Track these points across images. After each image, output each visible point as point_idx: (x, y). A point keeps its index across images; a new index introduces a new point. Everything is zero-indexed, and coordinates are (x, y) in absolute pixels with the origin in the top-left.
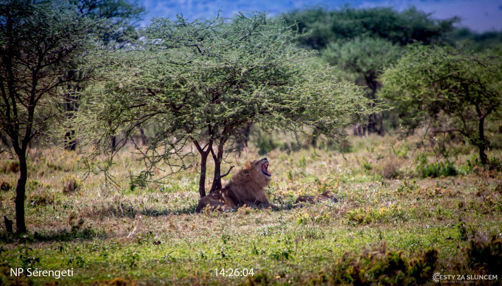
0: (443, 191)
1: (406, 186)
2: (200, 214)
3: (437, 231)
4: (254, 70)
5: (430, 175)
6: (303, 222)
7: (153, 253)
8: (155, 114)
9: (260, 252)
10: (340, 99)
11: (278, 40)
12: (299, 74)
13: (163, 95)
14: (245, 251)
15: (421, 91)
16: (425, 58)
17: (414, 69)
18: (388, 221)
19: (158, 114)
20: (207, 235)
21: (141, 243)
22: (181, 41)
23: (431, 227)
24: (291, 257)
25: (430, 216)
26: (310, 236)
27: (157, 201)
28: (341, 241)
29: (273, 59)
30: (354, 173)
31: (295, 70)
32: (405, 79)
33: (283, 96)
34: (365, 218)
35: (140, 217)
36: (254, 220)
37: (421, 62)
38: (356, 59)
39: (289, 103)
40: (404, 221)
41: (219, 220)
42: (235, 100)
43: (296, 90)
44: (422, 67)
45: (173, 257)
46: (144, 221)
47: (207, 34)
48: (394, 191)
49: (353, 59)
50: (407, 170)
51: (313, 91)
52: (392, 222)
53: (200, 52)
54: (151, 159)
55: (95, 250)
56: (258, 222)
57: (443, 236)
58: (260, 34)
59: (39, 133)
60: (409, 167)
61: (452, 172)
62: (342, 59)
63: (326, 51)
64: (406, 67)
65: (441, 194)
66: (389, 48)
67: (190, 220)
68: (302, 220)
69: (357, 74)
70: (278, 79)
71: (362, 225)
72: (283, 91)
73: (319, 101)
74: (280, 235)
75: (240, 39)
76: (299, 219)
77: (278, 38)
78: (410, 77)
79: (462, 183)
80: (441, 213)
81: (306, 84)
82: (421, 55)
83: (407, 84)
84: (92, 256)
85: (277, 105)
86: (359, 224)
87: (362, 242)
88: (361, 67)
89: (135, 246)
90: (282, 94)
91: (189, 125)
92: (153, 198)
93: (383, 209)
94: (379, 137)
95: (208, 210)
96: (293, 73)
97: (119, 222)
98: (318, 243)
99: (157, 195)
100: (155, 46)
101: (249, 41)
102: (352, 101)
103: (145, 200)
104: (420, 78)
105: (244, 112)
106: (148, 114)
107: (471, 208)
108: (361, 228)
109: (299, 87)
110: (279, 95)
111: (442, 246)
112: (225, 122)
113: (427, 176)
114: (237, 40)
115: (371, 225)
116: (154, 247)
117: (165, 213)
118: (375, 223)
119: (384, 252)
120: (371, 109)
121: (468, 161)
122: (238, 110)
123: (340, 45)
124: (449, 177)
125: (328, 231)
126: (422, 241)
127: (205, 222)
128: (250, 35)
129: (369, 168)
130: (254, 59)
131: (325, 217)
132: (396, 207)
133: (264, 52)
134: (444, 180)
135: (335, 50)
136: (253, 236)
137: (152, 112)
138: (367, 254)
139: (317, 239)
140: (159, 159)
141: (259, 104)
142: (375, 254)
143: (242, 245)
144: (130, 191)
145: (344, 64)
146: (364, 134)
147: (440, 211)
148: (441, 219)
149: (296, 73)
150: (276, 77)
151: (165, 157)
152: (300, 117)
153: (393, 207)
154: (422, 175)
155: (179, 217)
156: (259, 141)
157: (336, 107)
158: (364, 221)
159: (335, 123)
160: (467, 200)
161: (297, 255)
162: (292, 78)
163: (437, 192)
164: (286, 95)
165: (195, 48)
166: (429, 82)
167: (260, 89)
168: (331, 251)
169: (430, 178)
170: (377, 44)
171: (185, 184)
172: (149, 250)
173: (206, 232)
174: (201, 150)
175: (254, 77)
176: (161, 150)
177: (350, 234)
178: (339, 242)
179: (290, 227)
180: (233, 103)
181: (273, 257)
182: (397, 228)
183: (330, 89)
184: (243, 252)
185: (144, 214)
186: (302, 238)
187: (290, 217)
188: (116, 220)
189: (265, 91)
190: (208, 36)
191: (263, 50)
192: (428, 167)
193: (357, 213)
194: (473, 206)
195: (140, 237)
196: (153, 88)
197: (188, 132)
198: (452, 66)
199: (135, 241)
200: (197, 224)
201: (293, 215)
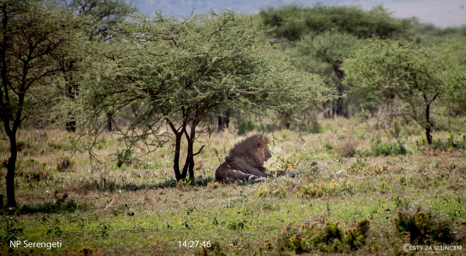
0: (390, 168)
1: (358, 163)
2: (174, 188)
3: (378, 204)
4: (224, 61)
5: (382, 153)
6: (263, 195)
7: (126, 223)
8: (135, 99)
9: (219, 222)
10: (298, 87)
11: (245, 35)
12: (263, 65)
13: (141, 81)
14: (207, 221)
15: (375, 79)
16: (379, 50)
17: (370, 59)
18: (337, 195)
19: (137, 99)
20: (176, 208)
21: (117, 215)
22: (159, 35)
23: (373, 200)
24: (246, 227)
25: (374, 190)
26: (267, 208)
27: (139, 176)
28: (293, 212)
29: (240, 51)
30: (317, 152)
31: (260, 61)
32: (362, 68)
33: (249, 84)
34: (317, 192)
35: (120, 191)
36: (221, 194)
37: (376, 53)
38: (326, 49)
39: (254, 90)
40: (351, 195)
41: (190, 193)
42: (206, 87)
43: (261, 78)
44: (376, 57)
45: (142, 227)
46: (123, 195)
47: (181, 29)
48: (347, 168)
50: (363, 149)
51: (275, 80)
52: (341, 196)
53: (176, 44)
54: (131, 139)
55: (74, 221)
56: (224, 195)
57: (383, 207)
58: (229, 29)
59: (28, 117)
60: (365, 146)
61: (403, 151)
62: (314, 49)
63: (300, 42)
64: (363, 58)
65: (387, 170)
66: (355, 41)
67: (164, 194)
68: (262, 193)
70: (245, 68)
71: (315, 198)
72: (249, 79)
73: (280, 88)
74: (241, 207)
75: (211, 33)
76: (259, 193)
77: (245, 33)
78: (365, 66)
79: (409, 161)
80: (384, 188)
81: (269, 74)
82: (376, 48)
83: (363, 73)
84: (70, 226)
85: (244, 91)
86: (312, 197)
87: (311, 213)
88: (330, 56)
89: (111, 217)
90: (248, 82)
91: (165, 109)
92: (136, 174)
93: (334, 183)
95: (180, 185)
96: (257, 64)
97: (102, 196)
98: (273, 214)
99: (140, 172)
100: (136, 39)
101: (219, 35)
102: (310, 89)
103: (128, 175)
104: (374, 68)
105: (214, 97)
106: (129, 99)
107: (411, 183)
108: (312, 201)
109: (263, 76)
110: (245, 83)
111: (380, 217)
112: (197, 106)
113: (380, 154)
114: (208, 34)
115: (322, 198)
116: (127, 218)
117: (143, 187)
118: (326, 196)
119: (323, 222)
120: (326, 96)
121: (417, 141)
122: (209, 95)
123: (312, 38)
124: (398, 155)
125: (283, 203)
126: (364, 212)
127: (177, 196)
128: (220, 30)
129: (330, 148)
130: (224, 51)
131: (282, 191)
132: (345, 182)
133: (232, 45)
134: (394, 158)
135: (308, 42)
136: (217, 208)
137: (134, 97)
138: (309, 224)
139: (273, 210)
140: (138, 138)
141: (227, 89)
142: (316, 224)
143: (205, 216)
144: (116, 168)
145: (315, 53)
146: (334, 117)
147: (383, 185)
148: (384, 193)
149: (261, 63)
150: (243, 67)
151: (143, 137)
152: (263, 102)
153: (342, 182)
154: (375, 153)
155: (155, 191)
156: (239, 123)
157: (295, 94)
158: (317, 194)
159: (294, 108)
160: (408, 176)
161: (252, 225)
162: (257, 68)
163: (385, 169)
164: (251, 83)
165: (171, 41)
166: (383, 71)
167: (228, 77)
168: (283, 221)
169: (382, 155)
170: (345, 38)
171: (167, 161)
172: (123, 220)
173: (176, 204)
174: (175, 131)
175: (223, 66)
176: (139, 131)
177: (302, 206)
179: (252, 200)
180: (204, 89)
181: (231, 227)
182: (344, 201)
183: (290, 78)
184: (205, 222)
185: (124, 189)
186: (260, 210)
187: (252, 191)
188: (99, 194)
189: (233, 79)
190: (183, 31)
191: (231, 43)
192: (382, 146)
193: (310, 188)
194: (412, 181)
195: (116, 209)
196: (133, 76)
197: (164, 115)
198: (402, 58)
199: (111, 213)
200: (170, 197)
201: (255, 189)
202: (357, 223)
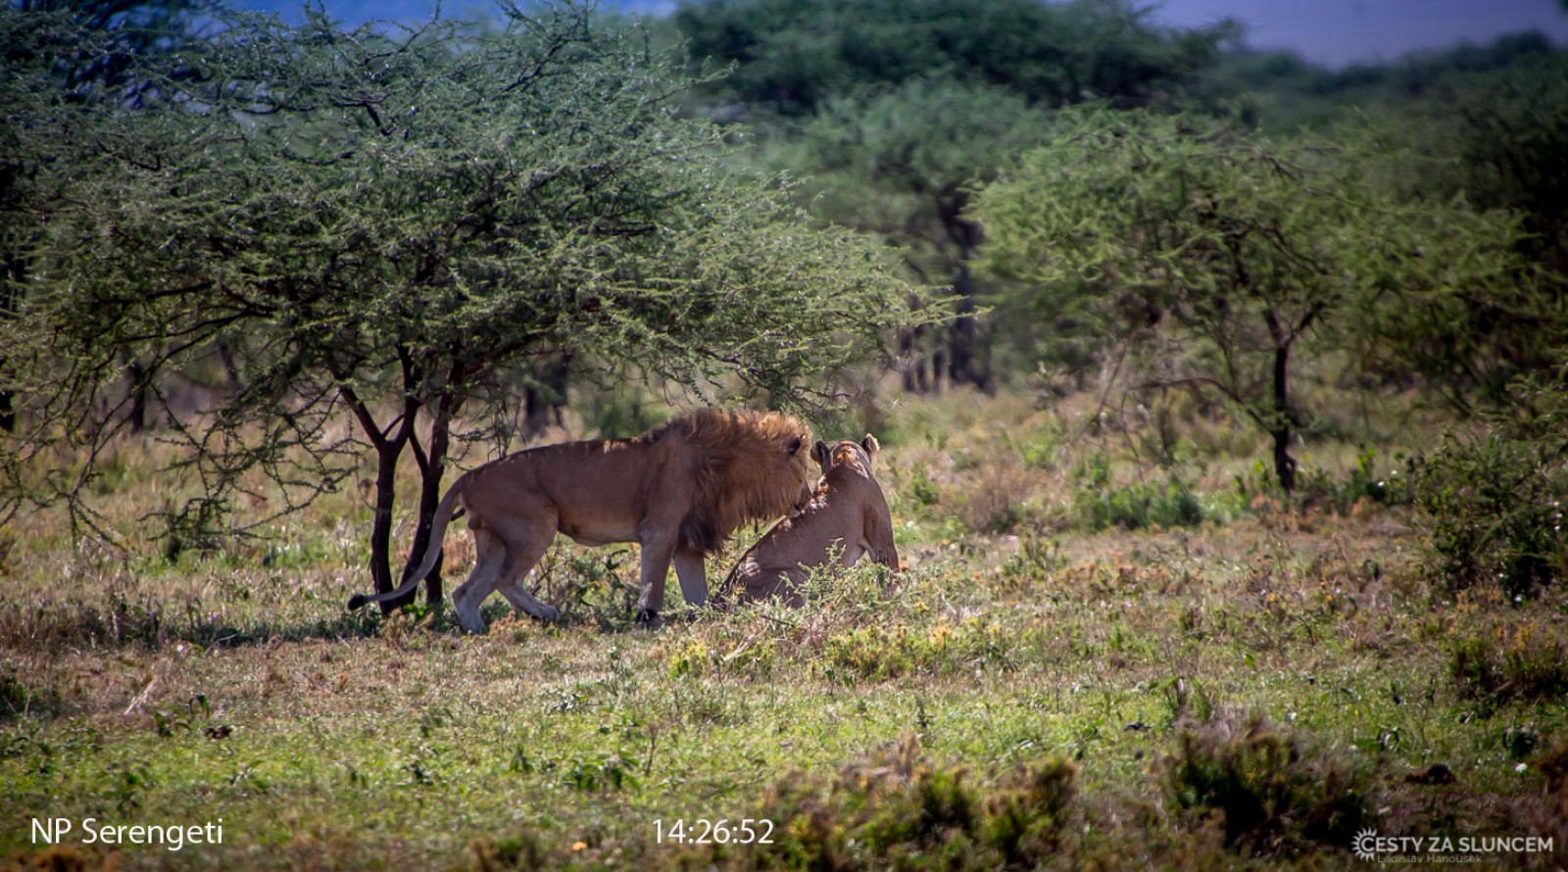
0: (1143, 574)
1: (1031, 558)
2: (370, 641)
3: (1101, 704)
4: (554, 186)
5: (1116, 522)
6: (690, 669)
7: (201, 765)
8: (232, 319)
9: (536, 765)
10: (822, 279)
11: (626, 92)
12: (694, 200)
13: (260, 254)
14: (490, 761)
15: (1094, 254)
16: (1108, 151)
17: (1074, 183)
18: (956, 669)
19: (241, 321)
20: (380, 710)
21: (168, 734)
22: (319, 89)
23: (1085, 691)
24: (632, 781)
25: (1089, 654)
26: (704, 716)
27: (246, 596)
28: (798, 732)
29: (611, 149)
31: (682, 187)
32: (1046, 217)
33: (644, 266)
34: (884, 659)
35: (180, 648)
36: (539, 661)
37: (1095, 162)
38: (910, 147)
40: (1005, 670)
41: (430, 659)
42: (494, 276)
44: (1096, 176)
45: (260, 777)
46: (190, 662)
47: (399, 67)
48: (990, 572)
49: (898, 150)
50: (1045, 505)
52: (969, 672)
53: (378, 123)
54: (220, 461)
55: (15, 755)
56: (551, 667)
57: (1121, 718)
58: (569, 72)
60: (1052, 496)
61: (1188, 514)
62: (867, 150)
63: (816, 123)
64: (1049, 178)
65: (1135, 582)
66: (1014, 115)
67: (337, 660)
68: (685, 663)
69: (912, 198)
70: (626, 213)
71: (874, 680)
73: (756, 283)
74: (611, 710)
75: (506, 85)
76: (675, 660)
77: (626, 84)
78: (1059, 209)
79: (1210, 550)
80: (1124, 646)
82: (1096, 142)
83: (1052, 232)
84: (4, 772)
86: (864, 678)
87: (862, 736)
88: (924, 173)
89: (149, 742)
90: (640, 259)
91: (341, 355)
92: (233, 587)
93: (942, 629)
94: (980, 398)
95: (394, 629)
96: (672, 198)
97: (113, 663)
98: (725, 736)
99: (250, 577)
100: (235, 101)
101: (536, 93)
102: (859, 286)
103: (208, 590)
104: (1090, 214)
105: (521, 313)
106: (210, 317)
107: (1221, 628)
108: (866, 691)
109: (695, 240)
110: (632, 262)
111: (1110, 752)
112: (458, 346)
113: (1107, 522)
114: (497, 87)
115: (901, 681)
116: (202, 743)
117: (262, 634)
118: (914, 673)
119: (908, 770)
121: (1239, 479)
122: (502, 305)
123: (863, 105)
124: (1173, 530)
125: (762, 699)
126: (1052, 734)
127: (384, 667)
128: (537, 73)
129: (929, 499)
130: (553, 149)
131: (758, 653)
132: (984, 625)
133: (583, 128)
134: (1157, 539)
135: (845, 121)
136: (524, 712)
137: (223, 314)
138: (857, 776)
139: (726, 723)
140: (247, 460)
141: (568, 284)
142: (881, 777)
143: (485, 743)
144: (163, 564)
145: (872, 163)
146: (937, 389)
147: (1120, 639)
148: (1122, 665)
149: (684, 196)
150: (620, 209)
151: (267, 456)
152: (698, 330)
153: (972, 624)
154: (1090, 520)
155: (305, 649)
156: (598, 405)
157: (810, 303)
158: (881, 667)
160: (1209, 605)
161: (653, 777)
162: (672, 213)
163: (1125, 577)
164: (652, 264)
165: (361, 110)
166: (1121, 226)
167: (571, 242)
168: (761, 762)
169: (1114, 529)
170: (977, 103)
171: (344, 541)
172: (189, 754)
173: (379, 699)
174: (377, 436)
175: (552, 205)
176: (252, 436)
177: (831, 708)
178: (794, 735)
179: (650, 686)
180: (490, 282)
181: (575, 781)
182: (981, 692)
184: (483, 763)
185: (192, 641)
186: (679, 721)
187: (650, 653)
188: (103, 657)
189: (590, 248)
190: (405, 75)
191: (580, 121)
192: (1112, 495)
193: (859, 644)
194: (1225, 624)
195: (164, 714)
196: (228, 234)
197: (339, 378)
198: (1192, 178)
199: (149, 726)
200: (357, 672)
201: (662, 648)
202: (1029, 774)
